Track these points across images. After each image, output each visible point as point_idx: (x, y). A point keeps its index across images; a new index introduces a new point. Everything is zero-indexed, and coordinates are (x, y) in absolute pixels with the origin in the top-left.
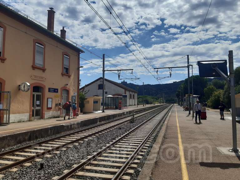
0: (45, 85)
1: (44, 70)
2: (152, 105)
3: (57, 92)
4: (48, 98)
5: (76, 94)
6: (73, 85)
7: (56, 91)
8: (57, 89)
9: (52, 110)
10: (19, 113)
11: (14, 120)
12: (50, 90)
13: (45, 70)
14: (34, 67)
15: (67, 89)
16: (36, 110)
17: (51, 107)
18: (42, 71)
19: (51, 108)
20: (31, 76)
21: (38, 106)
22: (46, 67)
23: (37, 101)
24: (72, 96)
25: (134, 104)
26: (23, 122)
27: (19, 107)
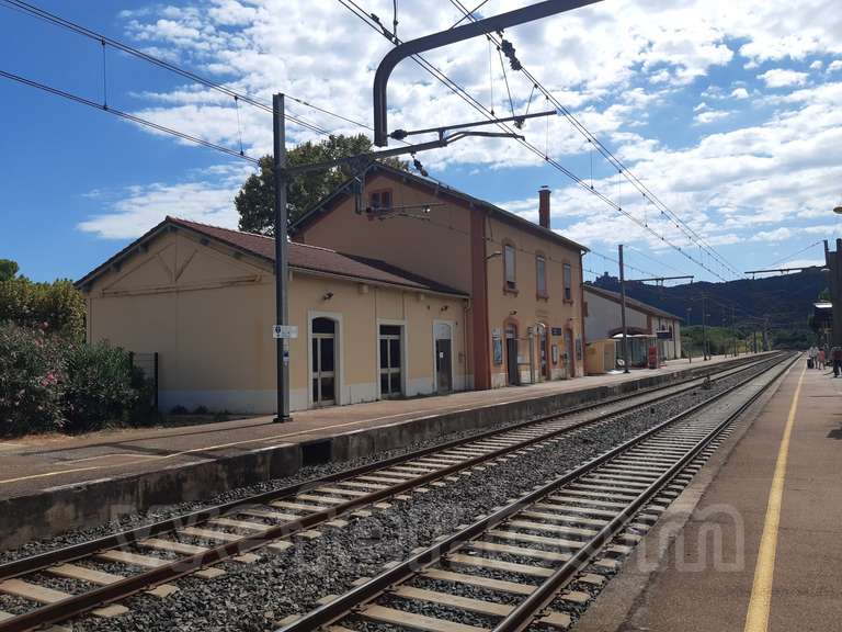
1: (546, 299)
2: (729, 358)
6: (576, 319)
20: (536, 312)
24: (576, 341)
25: (673, 356)
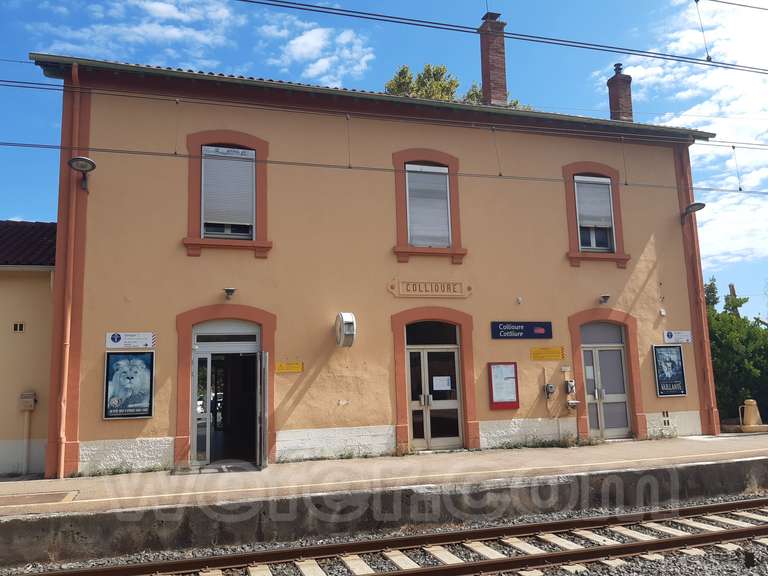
0: (466, 311)
1: (456, 256)
3: (548, 334)
4: (489, 366)
5: (685, 336)
6: (656, 295)
7: (541, 331)
8: (547, 326)
9: (519, 411)
10: (343, 423)
11: (322, 450)
12: (497, 330)
13: (463, 255)
14: (404, 253)
15: (612, 317)
16: (431, 411)
17: (512, 398)
18: (445, 263)
19: (512, 406)
20: (392, 288)
21: (439, 395)
22: (465, 242)
23: (435, 378)
24: (656, 351)
26: (366, 457)
27: (343, 403)
